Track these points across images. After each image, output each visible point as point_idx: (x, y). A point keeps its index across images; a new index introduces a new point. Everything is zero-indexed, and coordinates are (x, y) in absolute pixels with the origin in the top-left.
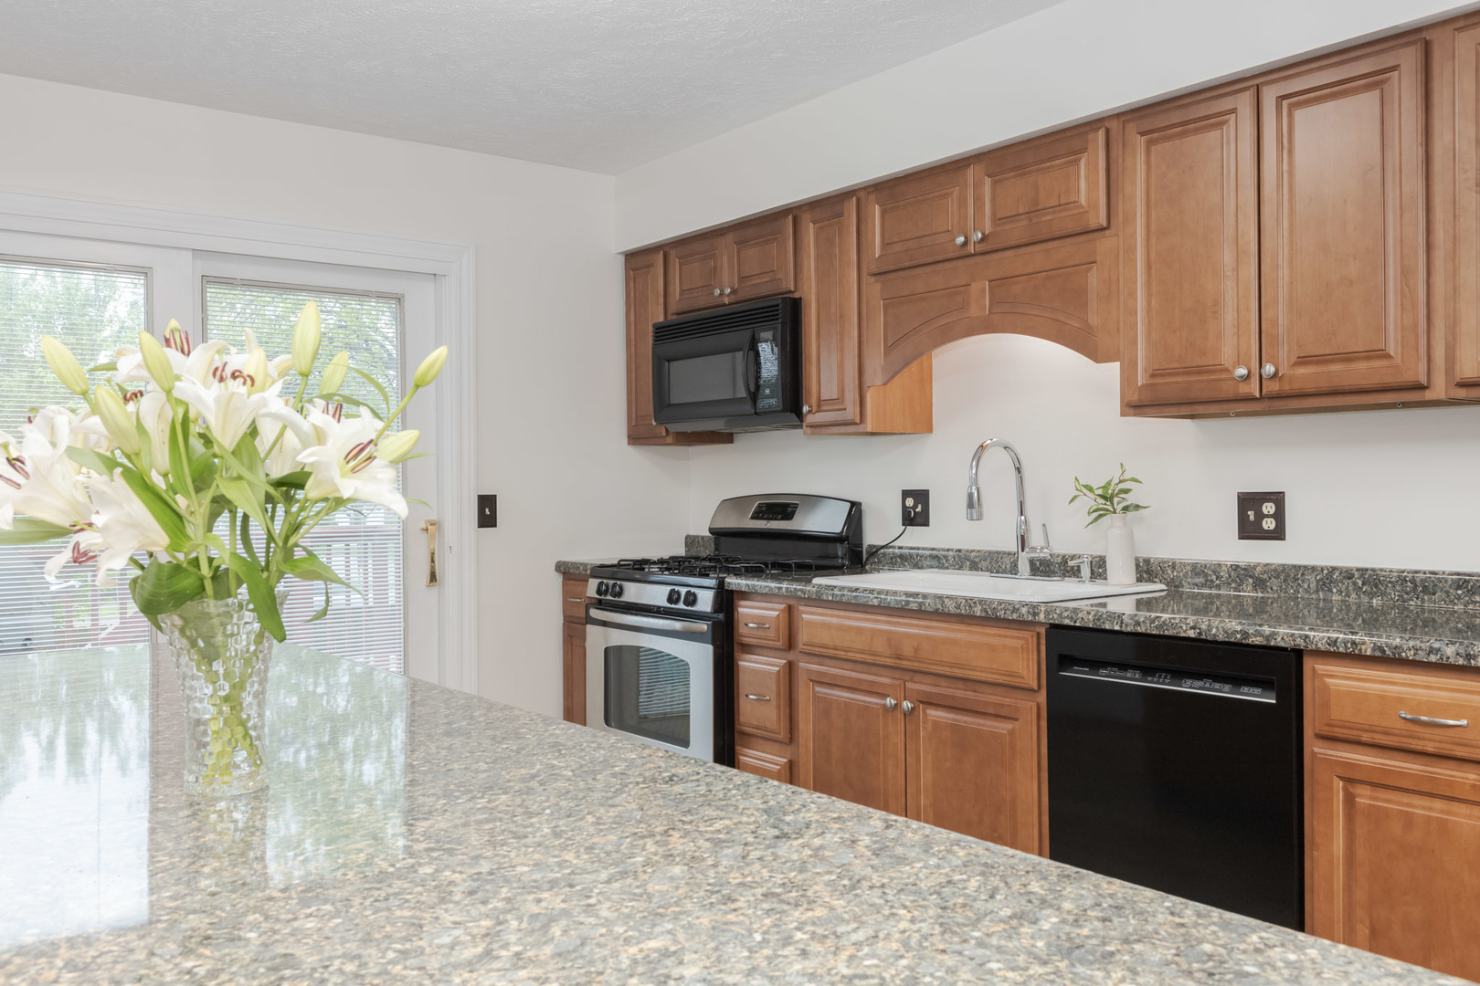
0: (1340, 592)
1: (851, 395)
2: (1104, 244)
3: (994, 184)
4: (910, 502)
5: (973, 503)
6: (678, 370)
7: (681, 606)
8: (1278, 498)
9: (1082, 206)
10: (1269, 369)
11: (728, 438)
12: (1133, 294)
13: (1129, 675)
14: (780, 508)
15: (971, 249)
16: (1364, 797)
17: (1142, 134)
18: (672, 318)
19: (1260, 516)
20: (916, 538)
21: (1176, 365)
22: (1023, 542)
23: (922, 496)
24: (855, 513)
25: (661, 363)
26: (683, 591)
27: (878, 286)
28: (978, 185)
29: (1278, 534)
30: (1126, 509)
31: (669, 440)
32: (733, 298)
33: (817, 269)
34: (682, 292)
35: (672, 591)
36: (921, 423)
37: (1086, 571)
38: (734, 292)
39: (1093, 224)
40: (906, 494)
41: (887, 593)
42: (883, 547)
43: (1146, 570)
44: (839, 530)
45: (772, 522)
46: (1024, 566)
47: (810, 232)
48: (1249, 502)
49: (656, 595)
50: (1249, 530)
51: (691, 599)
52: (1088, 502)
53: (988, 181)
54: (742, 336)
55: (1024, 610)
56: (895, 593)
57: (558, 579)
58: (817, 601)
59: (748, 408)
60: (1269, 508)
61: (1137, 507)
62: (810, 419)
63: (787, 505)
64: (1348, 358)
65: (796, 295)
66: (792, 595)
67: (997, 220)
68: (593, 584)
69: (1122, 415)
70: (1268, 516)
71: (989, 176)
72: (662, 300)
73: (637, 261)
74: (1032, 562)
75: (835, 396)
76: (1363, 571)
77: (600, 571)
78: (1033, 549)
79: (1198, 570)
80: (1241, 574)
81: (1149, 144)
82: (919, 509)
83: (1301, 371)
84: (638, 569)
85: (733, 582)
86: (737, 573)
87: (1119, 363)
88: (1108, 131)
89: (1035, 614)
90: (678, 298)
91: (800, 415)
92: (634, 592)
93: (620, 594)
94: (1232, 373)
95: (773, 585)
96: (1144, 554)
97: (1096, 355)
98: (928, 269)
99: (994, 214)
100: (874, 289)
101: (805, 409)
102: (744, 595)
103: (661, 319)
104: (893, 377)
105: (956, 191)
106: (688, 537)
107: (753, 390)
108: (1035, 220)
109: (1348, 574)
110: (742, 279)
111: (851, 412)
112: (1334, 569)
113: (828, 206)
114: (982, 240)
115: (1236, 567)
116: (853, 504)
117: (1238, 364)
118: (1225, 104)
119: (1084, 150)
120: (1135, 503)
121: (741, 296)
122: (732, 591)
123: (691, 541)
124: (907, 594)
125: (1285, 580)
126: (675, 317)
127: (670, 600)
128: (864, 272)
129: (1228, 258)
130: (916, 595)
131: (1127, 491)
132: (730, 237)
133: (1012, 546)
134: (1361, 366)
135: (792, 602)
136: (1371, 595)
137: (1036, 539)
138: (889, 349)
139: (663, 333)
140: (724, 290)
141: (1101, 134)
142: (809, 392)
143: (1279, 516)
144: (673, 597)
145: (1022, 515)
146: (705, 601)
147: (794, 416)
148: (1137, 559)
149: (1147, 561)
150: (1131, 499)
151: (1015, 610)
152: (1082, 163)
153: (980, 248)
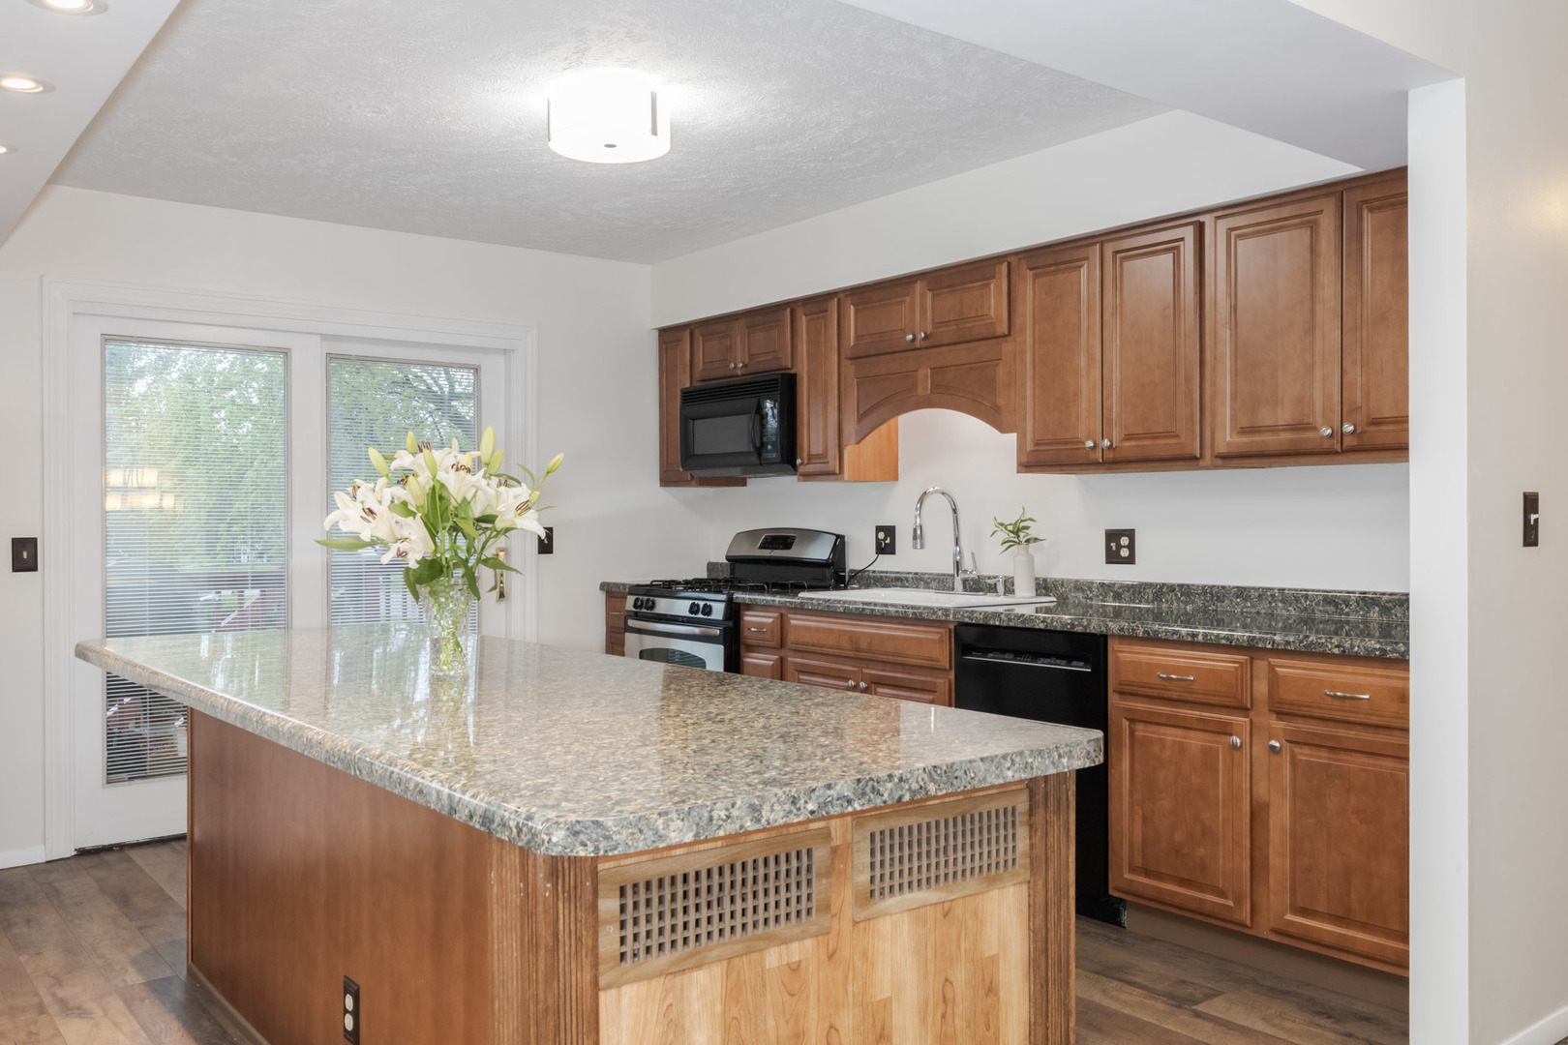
0: (1167, 601)
1: (833, 452)
2: (1007, 347)
3: (934, 296)
4: (881, 535)
5: (918, 536)
6: (701, 427)
7: (700, 616)
8: (1130, 534)
9: (991, 318)
10: (1106, 443)
11: (743, 483)
12: (1024, 385)
13: (1006, 657)
14: (780, 539)
15: (918, 344)
16: (1141, 730)
17: (1031, 269)
18: (697, 384)
19: (1119, 547)
20: (886, 564)
21: (1050, 437)
22: (958, 565)
23: (890, 531)
24: (840, 544)
25: (687, 421)
26: (701, 604)
27: (853, 368)
28: (923, 296)
29: (1130, 560)
30: (1028, 541)
31: (693, 483)
32: (744, 371)
33: (808, 351)
34: (704, 363)
35: (693, 605)
36: (890, 472)
37: (1001, 588)
38: (745, 366)
39: (999, 333)
40: (879, 529)
41: (850, 602)
42: (860, 571)
43: (1043, 587)
44: (826, 558)
45: (776, 551)
46: (958, 585)
47: (803, 322)
48: (1112, 536)
49: (681, 607)
50: (1113, 557)
51: (708, 610)
52: (1003, 535)
53: (929, 295)
54: (749, 402)
55: (940, 613)
56: (855, 603)
57: (601, 597)
58: (801, 609)
59: (754, 459)
60: (1125, 541)
61: (1036, 540)
62: (802, 469)
63: (788, 537)
64: (1155, 436)
65: (792, 372)
66: (783, 606)
67: (937, 324)
68: (631, 600)
69: (1018, 472)
70: (1124, 547)
71: (930, 290)
72: (688, 369)
73: (669, 337)
74: (965, 581)
75: (821, 452)
76: (1181, 586)
77: (636, 589)
78: (965, 571)
79: (1079, 586)
80: (1106, 588)
81: (1035, 276)
82: (888, 541)
83: (1127, 444)
84: (668, 588)
85: (740, 596)
86: (744, 590)
87: (1015, 434)
88: (1009, 264)
89: (947, 615)
90: (701, 368)
91: (795, 467)
92: (663, 606)
93: (652, 607)
94: (1083, 443)
95: (769, 598)
96: (1042, 575)
97: (1002, 428)
98: (888, 357)
99: (933, 320)
100: (850, 369)
101: (799, 461)
102: (749, 606)
103: (688, 385)
104: (863, 439)
105: (908, 298)
106: (709, 564)
107: (758, 445)
108: (961, 326)
109: (1172, 588)
110: (752, 356)
111: (834, 465)
112: (1164, 585)
113: (816, 303)
114: (925, 338)
115: (1102, 585)
116: (838, 536)
117: (1088, 438)
118: (1081, 253)
119: (993, 277)
120: (1035, 536)
121: (751, 369)
122: (739, 604)
123: (711, 567)
124: (864, 603)
125: (1133, 594)
126: (699, 384)
127: (691, 611)
128: (843, 357)
129: (1083, 362)
130: (869, 604)
131: (1027, 528)
132: (742, 323)
133: (951, 570)
134: (1162, 442)
135: (783, 611)
136: (1186, 603)
137: (967, 565)
138: (861, 418)
139: (690, 397)
140: (738, 365)
141: (1004, 266)
142: (802, 448)
143: (1131, 547)
144: (694, 609)
145: (957, 544)
146: (718, 611)
147: (790, 467)
148: (1036, 579)
149: (1045, 580)
150: (1032, 533)
151: (934, 613)
152: (992, 285)
153: (925, 344)
